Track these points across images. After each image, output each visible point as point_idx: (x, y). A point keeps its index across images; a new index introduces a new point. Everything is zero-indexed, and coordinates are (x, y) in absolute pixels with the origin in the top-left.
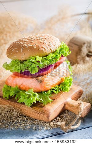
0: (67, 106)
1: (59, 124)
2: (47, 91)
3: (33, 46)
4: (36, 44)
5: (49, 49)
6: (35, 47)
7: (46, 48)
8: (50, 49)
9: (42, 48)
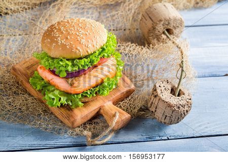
0: (102, 111)
1: (85, 133)
2: (77, 94)
3: (67, 44)
4: (71, 43)
5: (85, 51)
6: (68, 47)
7: (81, 50)
8: (87, 51)
9: (77, 49)
